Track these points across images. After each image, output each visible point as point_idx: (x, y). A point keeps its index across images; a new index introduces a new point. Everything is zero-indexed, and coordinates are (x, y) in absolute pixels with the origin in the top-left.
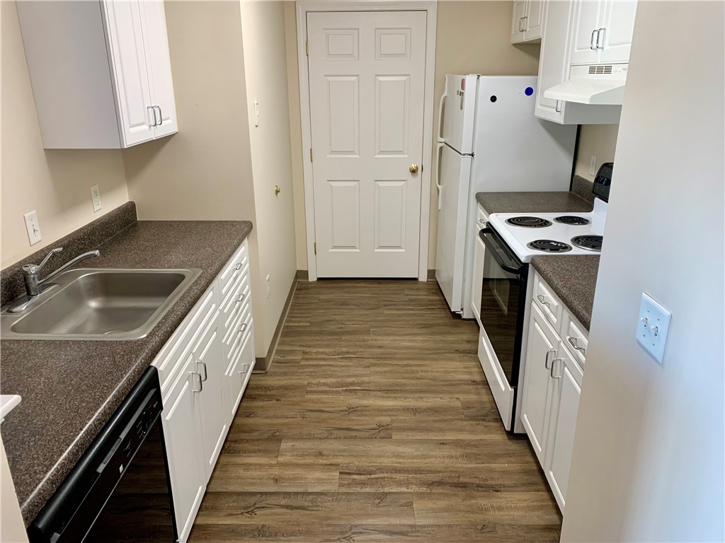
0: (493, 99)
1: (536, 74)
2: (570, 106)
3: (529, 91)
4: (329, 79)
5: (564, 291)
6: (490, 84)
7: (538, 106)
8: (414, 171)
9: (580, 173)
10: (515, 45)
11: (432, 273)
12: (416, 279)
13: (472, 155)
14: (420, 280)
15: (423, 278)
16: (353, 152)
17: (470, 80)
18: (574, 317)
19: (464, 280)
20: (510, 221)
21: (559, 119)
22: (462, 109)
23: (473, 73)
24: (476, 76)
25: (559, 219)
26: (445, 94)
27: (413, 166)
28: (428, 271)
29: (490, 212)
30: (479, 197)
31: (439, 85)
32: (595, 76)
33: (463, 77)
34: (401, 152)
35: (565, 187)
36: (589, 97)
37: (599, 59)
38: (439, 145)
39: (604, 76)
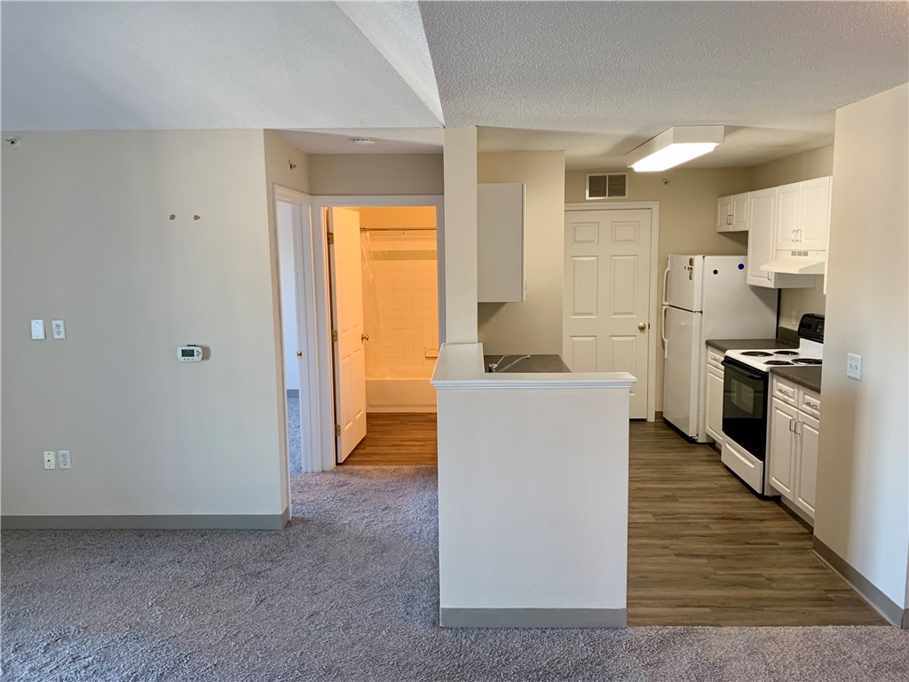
0: (716, 272)
1: (746, 254)
2: (778, 275)
3: (741, 267)
4: (575, 259)
5: (799, 379)
6: (713, 261)
7: (749, 277)
8: (642, 329)
9: (783, 324)
10: (720, 233)
11: (659, 415)
12: (644, 420)
13: (701, 312)
14: (649, 420)
15: (652, 419)
16: (592, 314)
17: (698, 259)
18: (808, 391)
19: (698, 410)
20: (743, 353)
21: (771, 285)
22: (691, 279)
23: (700, 254)
24: (702, 256)
25: (776, 353)
26: (668, 269)
27: (641, 324)
28: (656, 412)
29: (724, 351)
30: (708, 343)
31: (663, 263)
32: (797, 257)
33: (692, 257)
34: (631, 313)
35: (772, 335)
36: (798, 269)
37: (798, 247)
38: (664, 308)
39: (802, 257)
